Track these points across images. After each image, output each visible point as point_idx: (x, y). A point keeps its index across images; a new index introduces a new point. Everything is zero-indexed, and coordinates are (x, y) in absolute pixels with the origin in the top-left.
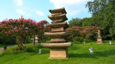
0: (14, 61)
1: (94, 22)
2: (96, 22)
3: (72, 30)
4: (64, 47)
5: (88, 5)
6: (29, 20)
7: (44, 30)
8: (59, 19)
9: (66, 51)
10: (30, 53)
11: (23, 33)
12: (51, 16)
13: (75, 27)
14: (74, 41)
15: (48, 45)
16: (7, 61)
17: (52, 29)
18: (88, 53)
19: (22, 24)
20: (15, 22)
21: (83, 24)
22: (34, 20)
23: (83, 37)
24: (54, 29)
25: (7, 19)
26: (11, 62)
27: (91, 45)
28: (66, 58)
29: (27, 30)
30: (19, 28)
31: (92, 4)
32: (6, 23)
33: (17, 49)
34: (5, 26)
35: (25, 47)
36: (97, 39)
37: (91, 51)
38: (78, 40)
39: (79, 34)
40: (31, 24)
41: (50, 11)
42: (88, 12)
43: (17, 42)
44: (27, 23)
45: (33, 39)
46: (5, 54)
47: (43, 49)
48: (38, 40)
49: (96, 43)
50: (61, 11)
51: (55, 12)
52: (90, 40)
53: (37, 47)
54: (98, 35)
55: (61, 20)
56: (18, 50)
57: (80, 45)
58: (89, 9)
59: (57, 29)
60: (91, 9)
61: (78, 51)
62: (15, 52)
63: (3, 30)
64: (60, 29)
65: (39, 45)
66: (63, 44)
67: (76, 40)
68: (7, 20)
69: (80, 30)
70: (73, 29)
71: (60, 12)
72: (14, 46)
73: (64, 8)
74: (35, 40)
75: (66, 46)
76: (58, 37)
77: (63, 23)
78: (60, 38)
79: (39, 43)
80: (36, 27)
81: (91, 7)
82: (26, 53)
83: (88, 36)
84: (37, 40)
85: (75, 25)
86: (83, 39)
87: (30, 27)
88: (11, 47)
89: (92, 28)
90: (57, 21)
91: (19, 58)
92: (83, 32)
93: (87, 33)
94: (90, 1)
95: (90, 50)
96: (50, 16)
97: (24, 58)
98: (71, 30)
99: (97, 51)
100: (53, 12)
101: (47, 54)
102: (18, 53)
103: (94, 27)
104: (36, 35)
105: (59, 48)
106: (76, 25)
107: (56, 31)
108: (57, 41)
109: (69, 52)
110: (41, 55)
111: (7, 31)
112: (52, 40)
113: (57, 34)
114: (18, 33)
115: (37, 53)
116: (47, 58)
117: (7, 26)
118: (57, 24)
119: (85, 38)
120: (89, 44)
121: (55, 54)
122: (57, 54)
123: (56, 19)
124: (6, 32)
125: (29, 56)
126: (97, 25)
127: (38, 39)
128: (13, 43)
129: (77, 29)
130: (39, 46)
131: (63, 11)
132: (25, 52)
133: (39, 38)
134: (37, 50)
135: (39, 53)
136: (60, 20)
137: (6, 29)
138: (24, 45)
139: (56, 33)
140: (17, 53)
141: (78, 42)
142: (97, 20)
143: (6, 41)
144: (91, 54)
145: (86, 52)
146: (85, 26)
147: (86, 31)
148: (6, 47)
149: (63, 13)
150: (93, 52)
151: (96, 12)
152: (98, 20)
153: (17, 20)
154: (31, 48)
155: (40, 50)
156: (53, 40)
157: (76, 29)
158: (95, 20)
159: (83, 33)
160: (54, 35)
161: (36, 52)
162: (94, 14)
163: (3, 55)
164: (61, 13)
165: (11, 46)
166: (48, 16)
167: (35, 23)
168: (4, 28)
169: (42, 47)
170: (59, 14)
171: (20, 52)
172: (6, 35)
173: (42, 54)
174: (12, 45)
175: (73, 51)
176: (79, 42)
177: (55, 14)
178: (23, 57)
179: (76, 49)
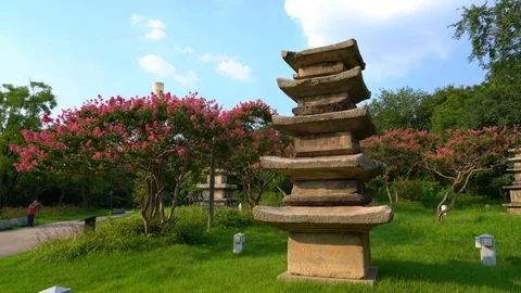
0: (126, 280)
1: (493, 110)
2: (500, 110)
3: (382, 144)
4: (353, 225)
5: (467, 25)
6: (192, 100)
7: (256, 145)
8: (328, 94)
9: (361, 244)
10: (195, 249)
11: (166, 157)
12: (294, 83)
13: (395, 132)
14: (394, 200)
15: (281, 217)
16: (101, 280)
17: (297, 141)
18: (468, 260)
19: (162, 118)
20: (135, 109)
21: (436, 118)
22: (212, 102)
23: (436, 183)
24: (305, 142)
25: (99, 96)
26: (118, 288)
27: (480, 220)
28: (365, 282)
29: (181, 143)
30: (151, 137)
31: (489, 21)
32: (96, 116)
33: (140, 230)
34: (92, 129)
35: (172, 221)
36: (508, 191)
37: (485, 253)
38: (413, 195)
39: (417, 166)
40: (201, 119)
41: (290, 58)
42: (471, 59)
43: (137, 199)
44: (182, 113)
45: (208, 186)
46: (92, 249)
47: (247, 232)
48: (224, 189)
49: (504, 210)
50: (341, 56)
51: (309, 60)
52: (469, 197)
53: (224, 223)
54: (514, 172)
55: (340, 99)
56: (144, 231)
57: (423, 221)
58: (476, 42)
59: (322, 141)
60: (483, 43)
61: (414, 247)
62: (132, 240)
63: (84, 144)
64: (333, 139)
65: (232, 213)
66: (352, 214)
67: (403, 196)
68: (98, 100)
69: (424, 146)
70: (389, 141)
71: (333, 63)
72: (122, 213)
73: (355, 41)
74: (212, 189)
75: (367, 222)
76: (327, 180)
77: (350, 113)
78: (336, 183)
79: (228, 203)
80: (219, 130)
81: (485, 35)
82: (177, 247)
83: (466, 175)
84: (220, 189)
85: (394, 123)
86: (436, 190)
87: (197, 133)
88: (113, 217)
89: (485, 139)
90: (322, 101)
91: (147, 270)
92: (439, 156)
93: (457, 162)
94: (479, 5)
95: (478, 245)
96: (289, 81)
97: (171, 269)
98: (376, 149)
99: (514, 254)
100: (300, 63)
101: (268, 258)
102: (145, 246)
103: (496, 134)
104: (221, 166)
105: (329, 233)
106: (402, 122)
107: (317, 148)
108: (322, 197)
109: (377, 252)
110: (243, 260)
111: (101, 150)
112: (297, 192)
113: (323, 163)
114: (144, 157)
115: (225, 249)
116: (274, 277)
117: (102, 128)
118: (323, 116)
119: (444, 183)
120: (469, 215)
121: (311, 260)
122: (321, 259)
123: (314, 93)
124: (98, 154)
125: (192, 262)
126: (506, 121)
127: (224, 186)
128: (121, 200)
129: (409, 141)
130: (230, 220)
131: (349, 56)
132: (174, 243)
133: (228, 182)
134: (221, 234)
135: (234, 251)
136: (334, 100)
137: (95, 141)
138: (168, 211)
139: (315, 160)
140: (137, 247)
141: (408, 203)
142: (507, 98)
143: (93, 192)
144: (488, 267)
145: (459, 256)
146: (446, 126)
147: (452, 152)
148: (94, 218)
149: (348, 67)
150: (497, 257)
151: (511, 57)
152: (513, 100)
153: (140, 103)
154: (197, 226)
155: (238, 236)
156: (300, 190)
157: (402, 144)
158: (497, 96)
159: (438, 161)
160: (305, 167)
161: (220, 245)
162: (496, 68)
163: (83, 251)
164: (340, 66)
165: (113, 214)
166: (280, 81)
167: (217, 113)
168: (89, 138)
169: (244, 224)
170: (329, 70)
171: (152, 241)
172: (98, 165)
173: (244, 253)
174: (115, 210)
175: (394, 249)
176: (418, 203)
177: (311, 71)
178: (167, 264)
179: (405, 236)
